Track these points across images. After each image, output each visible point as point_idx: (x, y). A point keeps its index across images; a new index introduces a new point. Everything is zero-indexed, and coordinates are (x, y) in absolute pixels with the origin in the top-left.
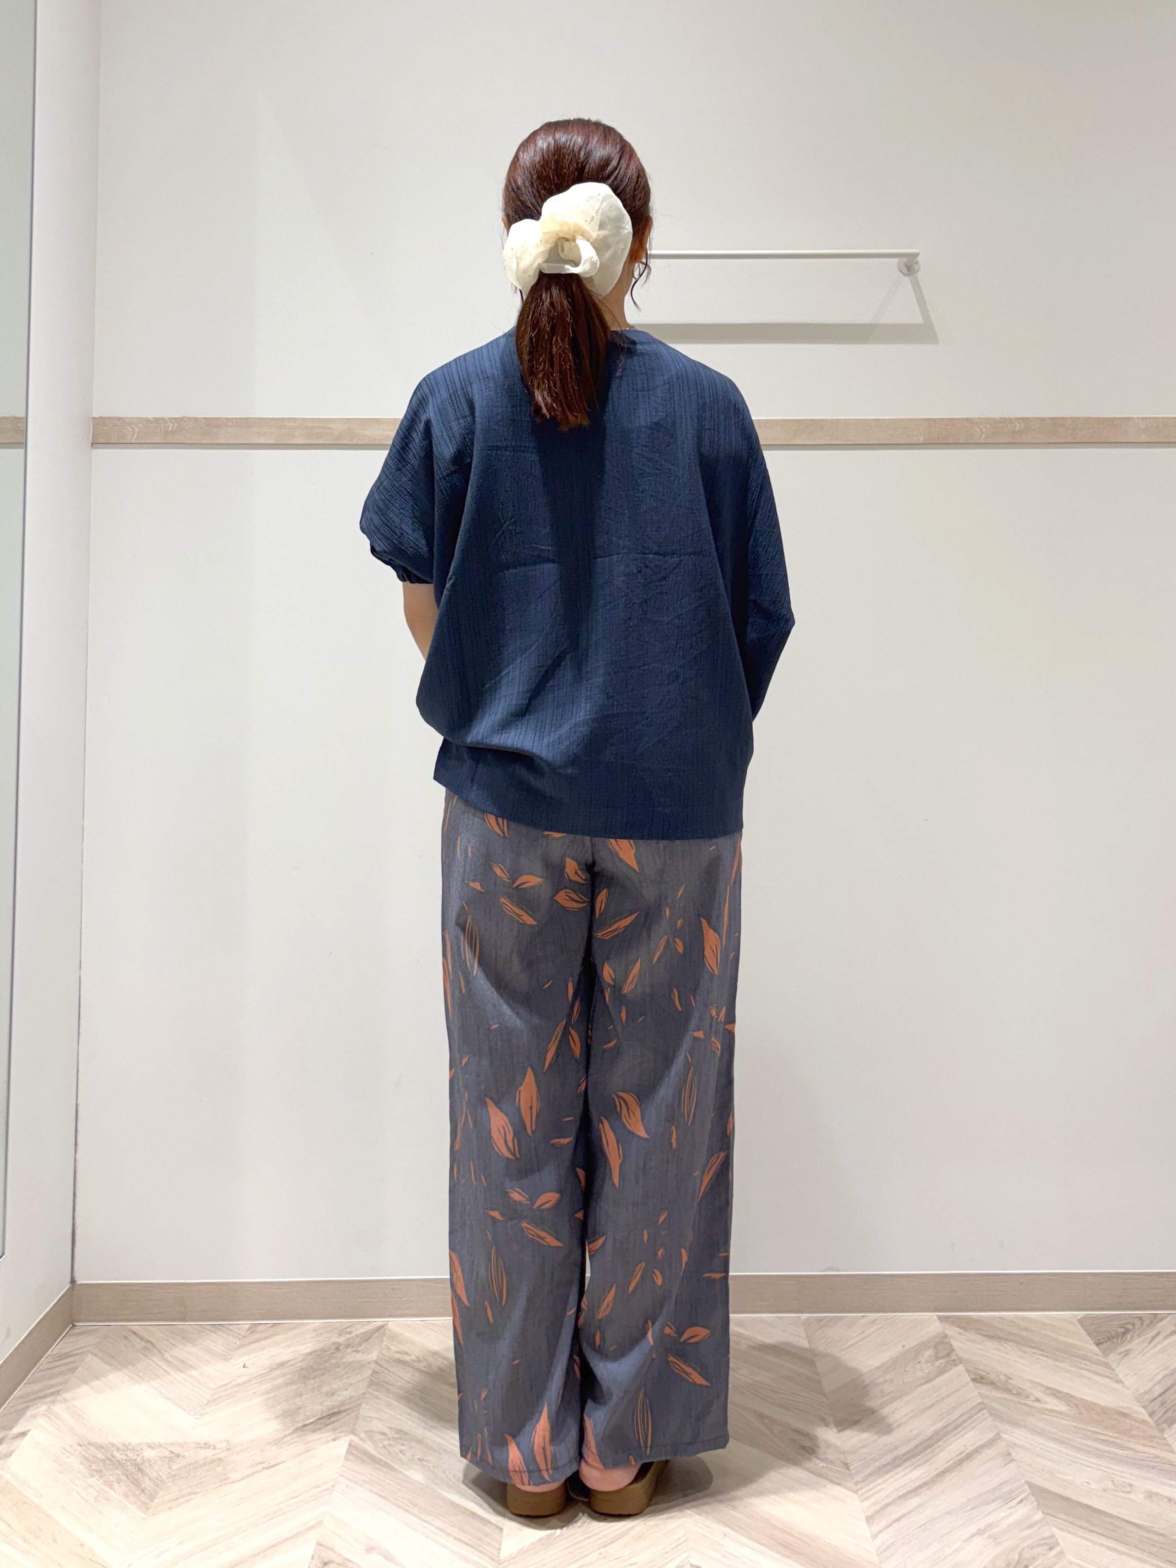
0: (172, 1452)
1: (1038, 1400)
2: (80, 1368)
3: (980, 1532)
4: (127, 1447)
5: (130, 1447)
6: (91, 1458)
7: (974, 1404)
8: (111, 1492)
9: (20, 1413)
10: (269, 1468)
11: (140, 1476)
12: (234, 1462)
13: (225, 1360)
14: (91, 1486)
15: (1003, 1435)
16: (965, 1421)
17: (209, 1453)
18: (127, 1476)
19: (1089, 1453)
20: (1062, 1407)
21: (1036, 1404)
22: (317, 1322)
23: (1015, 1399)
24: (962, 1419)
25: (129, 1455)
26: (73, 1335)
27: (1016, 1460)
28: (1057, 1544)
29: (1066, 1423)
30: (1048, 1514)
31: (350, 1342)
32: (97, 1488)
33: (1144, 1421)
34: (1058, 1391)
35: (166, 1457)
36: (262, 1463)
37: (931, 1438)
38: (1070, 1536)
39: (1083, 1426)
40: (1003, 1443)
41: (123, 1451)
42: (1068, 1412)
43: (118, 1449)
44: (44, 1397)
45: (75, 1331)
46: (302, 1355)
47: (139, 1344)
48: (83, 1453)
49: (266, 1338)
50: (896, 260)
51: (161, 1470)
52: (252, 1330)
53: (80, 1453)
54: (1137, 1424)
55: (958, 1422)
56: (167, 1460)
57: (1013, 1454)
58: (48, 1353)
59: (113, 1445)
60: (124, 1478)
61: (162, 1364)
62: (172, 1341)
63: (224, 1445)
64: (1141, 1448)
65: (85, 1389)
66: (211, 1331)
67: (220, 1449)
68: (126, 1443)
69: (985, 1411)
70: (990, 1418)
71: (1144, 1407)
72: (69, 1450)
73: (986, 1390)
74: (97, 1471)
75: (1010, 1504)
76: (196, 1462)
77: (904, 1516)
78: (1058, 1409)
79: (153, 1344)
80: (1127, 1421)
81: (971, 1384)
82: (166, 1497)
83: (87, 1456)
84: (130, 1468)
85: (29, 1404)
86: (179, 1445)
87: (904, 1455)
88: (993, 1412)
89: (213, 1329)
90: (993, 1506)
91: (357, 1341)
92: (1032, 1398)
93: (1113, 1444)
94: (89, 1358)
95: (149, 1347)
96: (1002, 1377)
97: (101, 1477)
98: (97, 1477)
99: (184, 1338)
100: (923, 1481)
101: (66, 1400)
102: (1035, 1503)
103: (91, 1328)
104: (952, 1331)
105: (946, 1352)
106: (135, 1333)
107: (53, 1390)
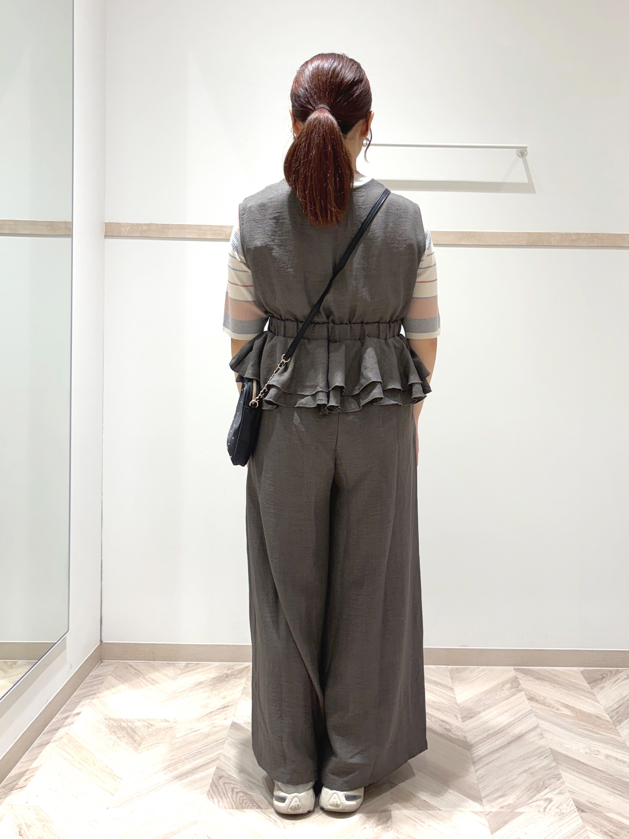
0: (149, 723)
1: (558, 709)
2: (104, 683)
3: (525, 771)
5: (129, 720)
6: (111, 726)
7: (528, 710)
8: (120, 741)
9: (77, 704)
10: (195, 731)
11: (134, 734)
12: (178, 728)
13: (173, 680)
14: (111, 739)
15: (540, 725)
16: (523, 718)
17: (166, 724)
18: (127, 734)
19: (580, 735)
20: (569, 713)
21: (556, 711)
22: (217, 664)
23: (547, 708)
25: (129, 724)
26: (101, 666)
27: (546, 737)
28: (562, 778)
29: (570, 720)
30: (558, 764)
31: (233, 673)
32: (114, 740)
33: (607, 721)
34: (567, 705)
36: (192, 729)
37: (506, 725)
38: (568, 774)
39: (578, 722)
40: (540, 729)
41: (126, 722)
42: (572, 716)
43: (124, 722)
44: (89, 696)
45: (102, 664)
46: (210, 679)
47: (133, 671)
48: (107, 723)
49: (193, 670)
50: (515, 150)
51: (143, 732)
52: (187, 666)
53: (106, 723)
54: (604, 722)
55: (519, 719)
56: (146, 727)
57: (544, 735)
58: (90, 675)
59: (122, 720)
60: (127, 735)
61: (144, 681)
62: (149, 670)
63: (173, 721)
64: (605, 734)
65: (107, 693)
66: (168, 666)
68: (127, 719)
69: (532, 714)
70: (534, 717)
71: (608, 714)
72: (100, 721)
73: (534, 704)
74: (114, 732)
75: (542, 758)
76: (161, 728)
77: (491, 762)
78: (567, 714)
79: (139, 671)
80: (600, 721)
81: (527, 701)
82: (146, 745)
83: (109, 724)
84: (129, 730)
85: (81, 699)
86: (153, 720)
87: (493, 733)
88: (536, 714)
89: (168, 665)
90: (533, 758)
91: (236, 674)
92: (555, 708)
93: (592, 731)
94: (109, 678)
95: (138, 673)
96: (542, 698)
97: (116, 734)
98: (114, 734)
99: (154, 669)
100: (501, 745)
101: (98, 697)
102: (553, 758)
103: (110, 663)
104: (520, 676)
105: (516, 686)
106: (131, 666)
107: (93, 692)
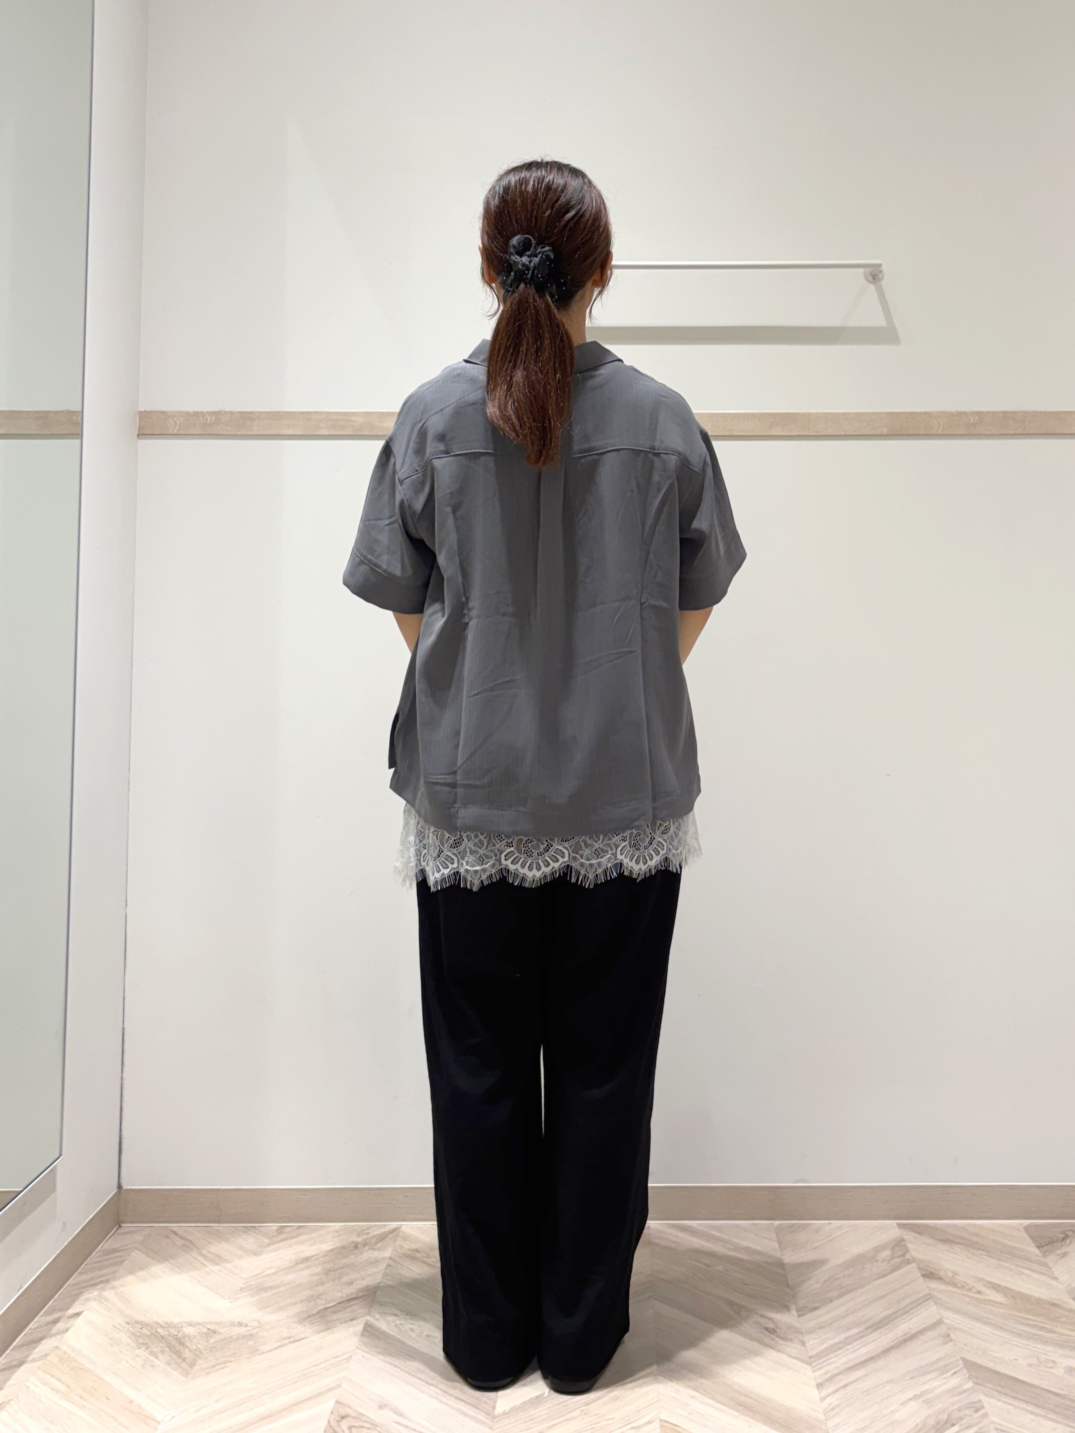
0: (209, 1329)
1: (979, 1292)
2: (125, 1263)
3: (915, 1397)
4: (168, 1325)
5: (172, 1325)
6: (137, 1334)
7: (922, 1295)
8: (155, 1360)
9: (75, 1298)
10: (296, 1341)
11: (181, 1348)
12: (264, 1337)
13: (253, 1254)
14: (138, 1356)
15: (945, 1320)
16: (912, 1309)
17: (242, 1330)
18: (169, 1348)
19: (1019, 1335)
20: (998, 1297)
21: (978, 1296)
22: (338, 1225)
23: (959, 1291)
24: (911, 1306)
25: (172, 1331)
27: (953, 1340)
28: (983, 1407)
29: (1001, 1311)
30: (978, 1384)
31: (367, 1241)
32: (144, 1358)
34: (997, 1285)
35: (203, 1333)
36: (289, 1338)
37: (880, 1322)
38: (995, 1401)
39: (1017, 1314)
40: (944, 1327)
41: (167, 1328)
42: (1004, 1302)
43: (162, 1327)
44: (96, 1285)
46: (324, 1251)
48: (131, 1329)
49: (292, 1238)
51: (199, 1343)
52: (279, 1231)
54: (1065, 1313)
55: (905, 1310)
56: (205, 1336)
57: (952, 1336)
59: (158, 1323)
60: (167, 1349)
61: (200, 1259)
62: (210, 1241)
63: (255, 1324)
64: (1066, 1332)
65: (132, 1278)
66: (244, 1232)
67: (252, 1326)
68: (169, 1322)
69: (931, 1300)
70: (935, 1306)
72: (117, 1326)
73: (934, 1284)
74: (143, 1344)
75: (945, 1375)
76: (231, 1337)
77: (853, 1384)
78: (995, 1299)
79: (190, 1241)
80: (1054, 1310)
81: (921, 1279)
82: (204, 1365)
83: (134, 1332)
84: (172, 1341)
85: (81, 1290)
86: (216, 1323)
88: (937, 1301)
89: (245, 1230)
90: (929, 1376)
91: (374, 1240)
92: (974, 1290)
93: (1041, 1328)
95: (189, 1246)
96: (950, 1274)
97: (147, 1348)
98: (143, 1349)
99: (220, 1238)
100: (871, 1356)
101: (115, 1287)
102: (968, 1375)
103: (136, 1228)
104: (909, 1236)
105: (901, 1253)
106: (175, 1233)
107: (104, 1278)
